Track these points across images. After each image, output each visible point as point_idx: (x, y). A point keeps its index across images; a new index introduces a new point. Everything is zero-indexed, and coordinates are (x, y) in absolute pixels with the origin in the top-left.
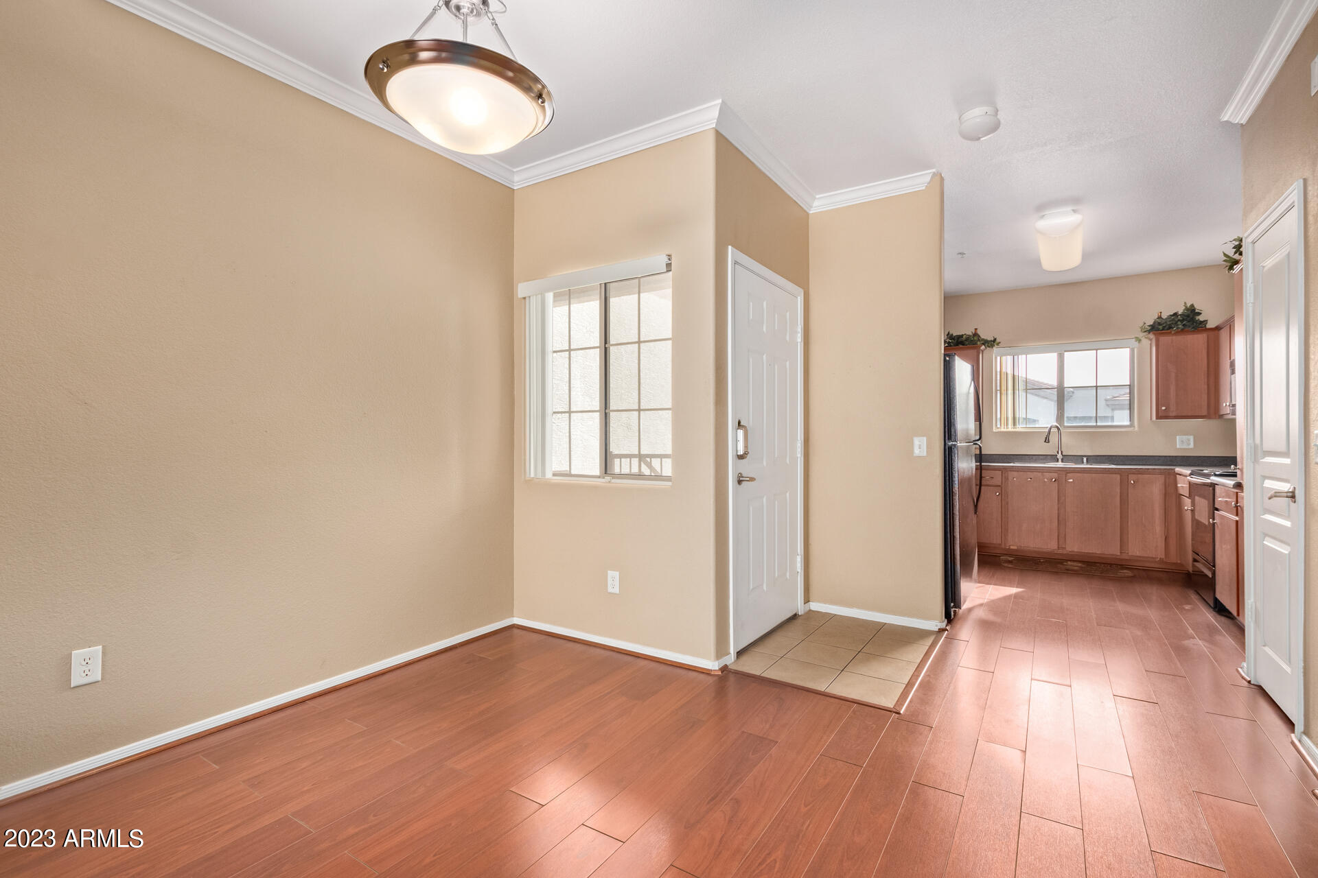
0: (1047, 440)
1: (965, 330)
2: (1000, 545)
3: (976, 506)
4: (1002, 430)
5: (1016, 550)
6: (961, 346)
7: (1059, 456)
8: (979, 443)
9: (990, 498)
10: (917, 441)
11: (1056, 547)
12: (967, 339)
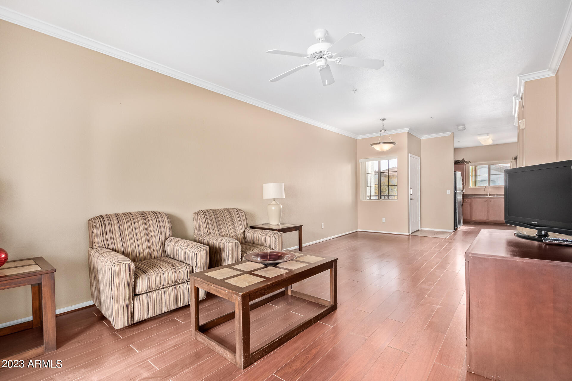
0: (484, 190)
1: (460, 158)
2: (470, 219)
3: (462, 206)
4: (472, 187)
5: (475, 221)
6: (459, 163)
7: (488, 194)
8: (463, 191)
9: (467, 206)
10: (448, 191)
11: (486, 219)
12: (461, 162)
